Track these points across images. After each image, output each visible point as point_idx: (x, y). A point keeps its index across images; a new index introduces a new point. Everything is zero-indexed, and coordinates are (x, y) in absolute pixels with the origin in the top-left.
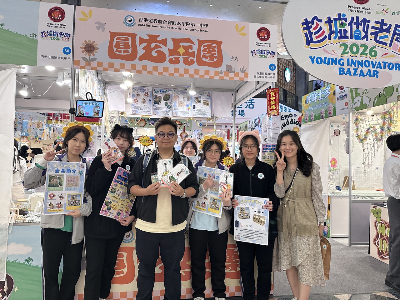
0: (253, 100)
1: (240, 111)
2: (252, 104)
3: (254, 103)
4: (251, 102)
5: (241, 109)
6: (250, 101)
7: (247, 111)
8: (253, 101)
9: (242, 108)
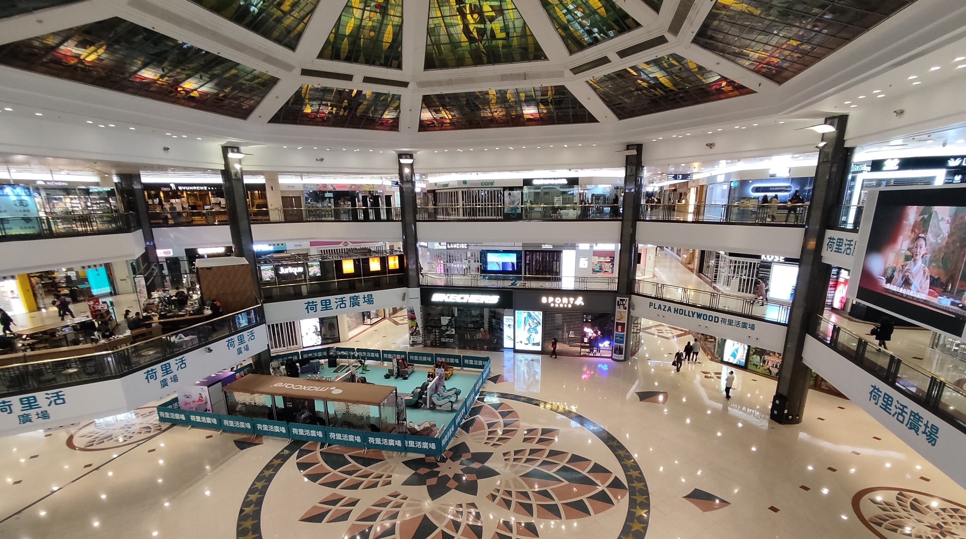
0: (61, 392)
1: (39, 413)
2: (61, 397)
3: (63, 395)
4: (58, 396)
5: (39, 410)
6: (55, 395)
7: (53, 410)
8: (60, 394)
9: (40, 407)
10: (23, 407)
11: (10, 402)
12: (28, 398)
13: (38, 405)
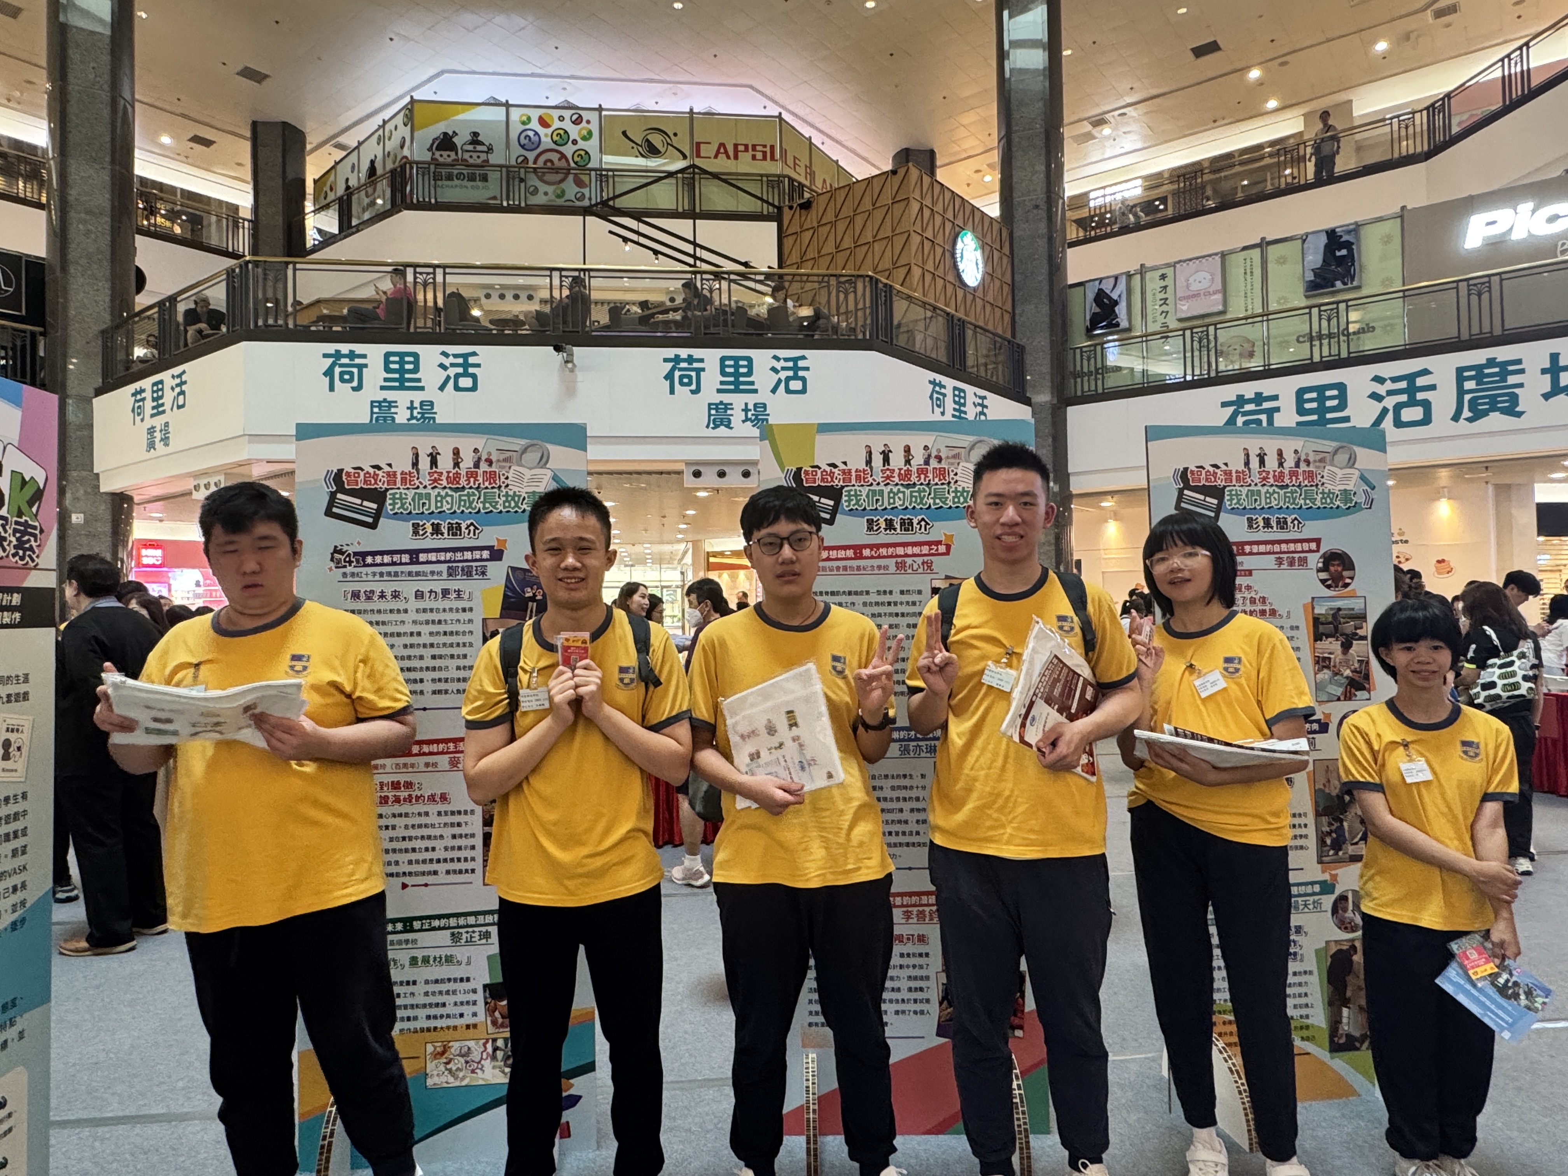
10: (386, 380)
11: (364, 356)
12: (402, 355)
13: (419, 380)
